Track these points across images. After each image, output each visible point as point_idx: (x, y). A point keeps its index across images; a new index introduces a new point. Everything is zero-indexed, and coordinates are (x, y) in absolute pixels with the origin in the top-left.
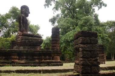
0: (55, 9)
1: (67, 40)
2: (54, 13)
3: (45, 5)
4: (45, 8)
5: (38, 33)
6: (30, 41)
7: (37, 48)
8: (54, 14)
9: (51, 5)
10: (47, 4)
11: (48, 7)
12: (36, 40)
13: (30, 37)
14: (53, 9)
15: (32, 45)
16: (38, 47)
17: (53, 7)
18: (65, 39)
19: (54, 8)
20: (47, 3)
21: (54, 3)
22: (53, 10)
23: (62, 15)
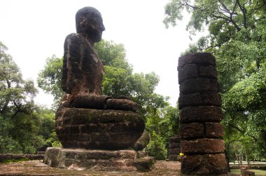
0: (192, 28)
1: (236, 104)
2: (192, 36)
3: (166, 22)
4: (167, 27)
5: (154, 92)
6: (92, 125)
7: (118, 156)
8: (191, 39)
9: (180, 18)
10: (169, 17)
11: (174, 25)
12: (112, 122)
13: (93, 111)
14: (188, 26)
15: (98, 143)
16: (122, 152)
17: (187, 24)
18: (230, 103)
19: (190, 24)
20: (169, 14)
21: (189, 12)
22: (187, 29)
23: (213, 38)
